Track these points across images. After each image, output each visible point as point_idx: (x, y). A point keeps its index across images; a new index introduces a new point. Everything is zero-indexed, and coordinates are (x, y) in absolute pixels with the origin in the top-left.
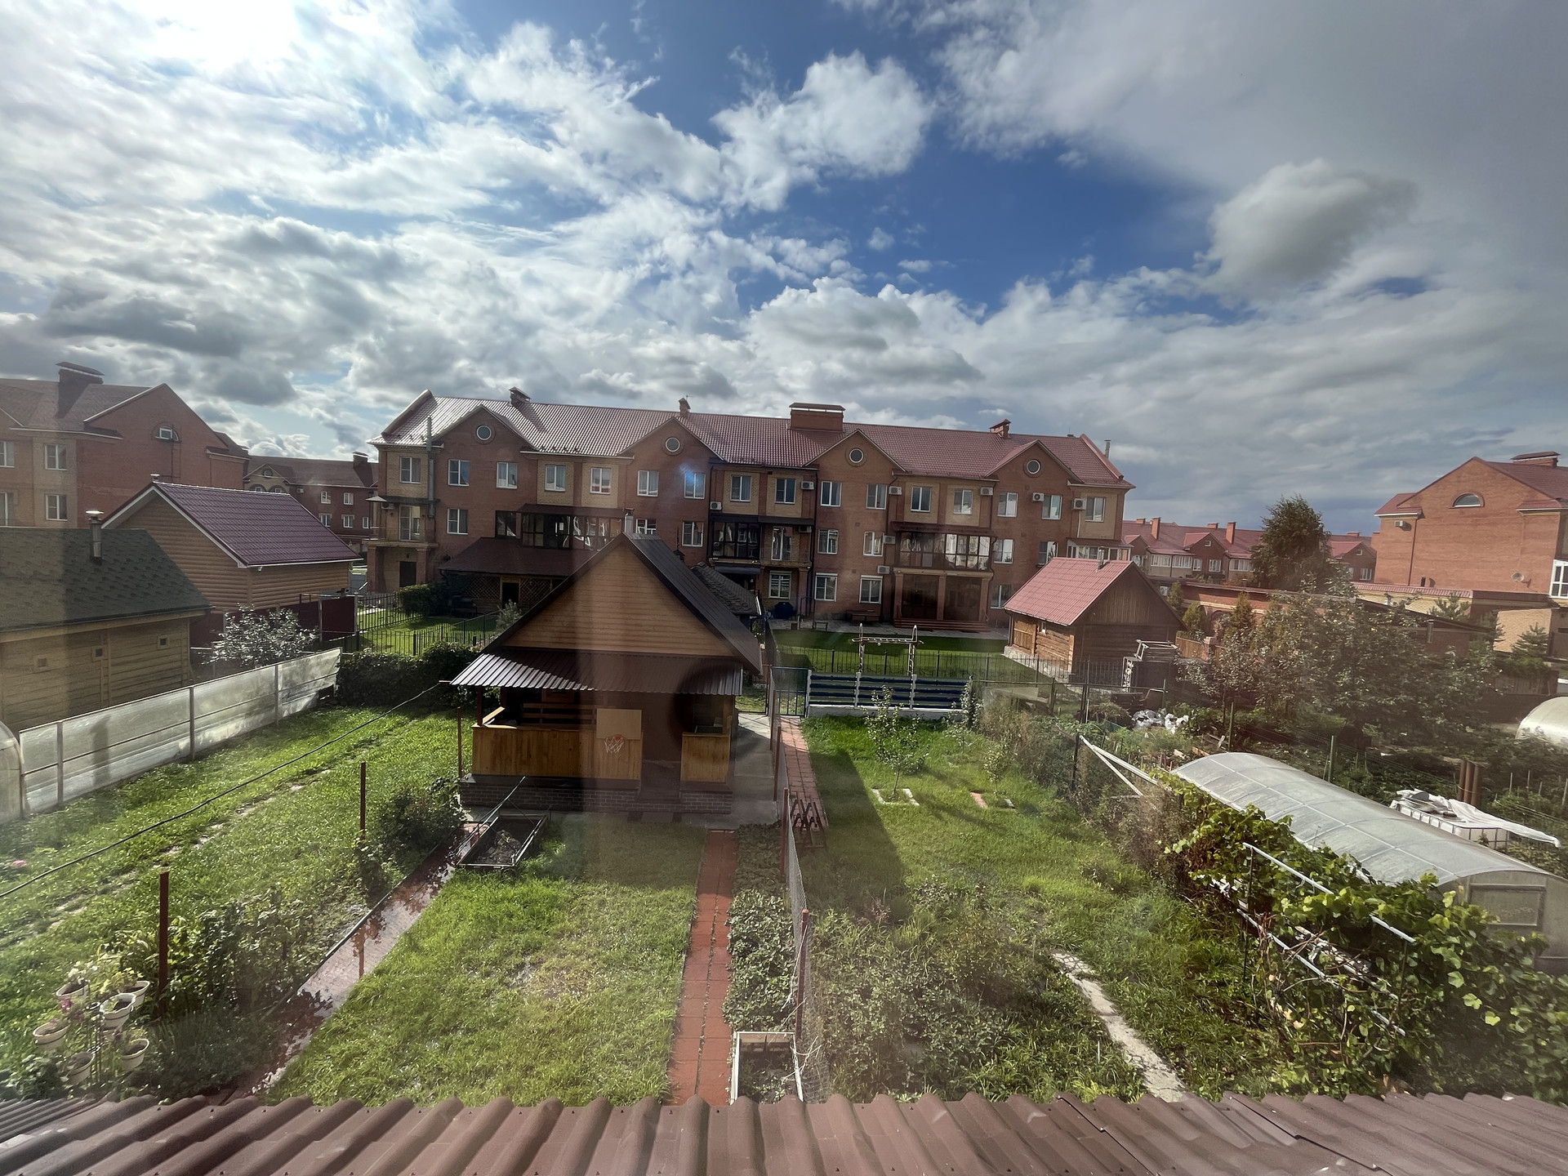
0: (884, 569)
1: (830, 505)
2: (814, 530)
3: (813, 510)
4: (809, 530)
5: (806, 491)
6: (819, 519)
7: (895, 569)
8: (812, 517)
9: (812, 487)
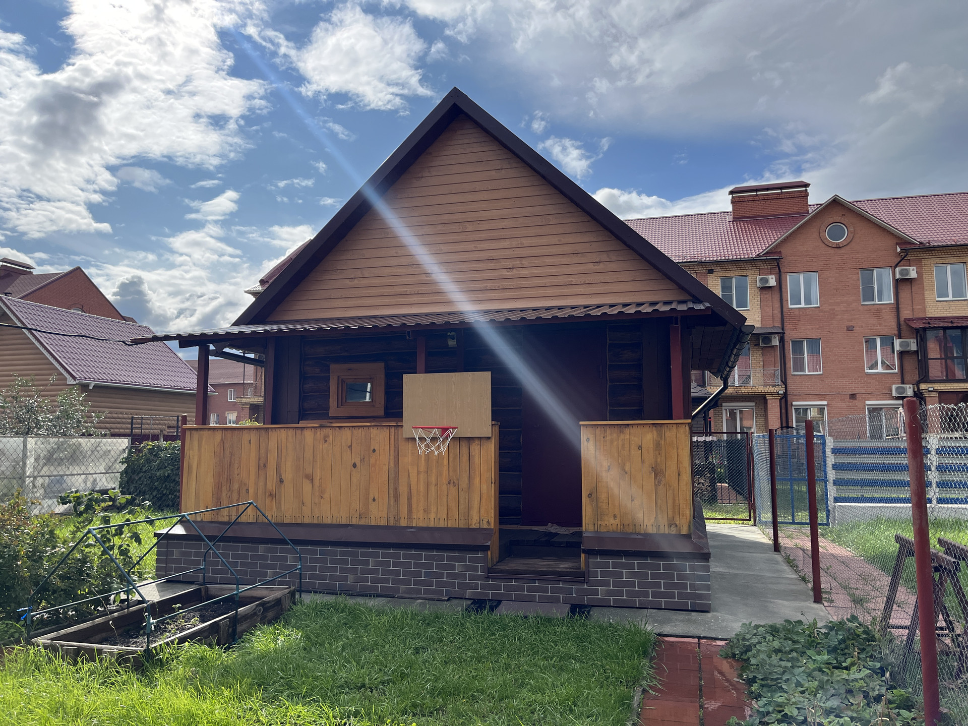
0: (904, 390)
1: (803, 305)
2: (782, 340)
3: (779, 315)
4: (776, 342)
5: (765, 289)
6: (788, 327)
7: (923, 386)
8: (778, 324)
9: (772, 282)
